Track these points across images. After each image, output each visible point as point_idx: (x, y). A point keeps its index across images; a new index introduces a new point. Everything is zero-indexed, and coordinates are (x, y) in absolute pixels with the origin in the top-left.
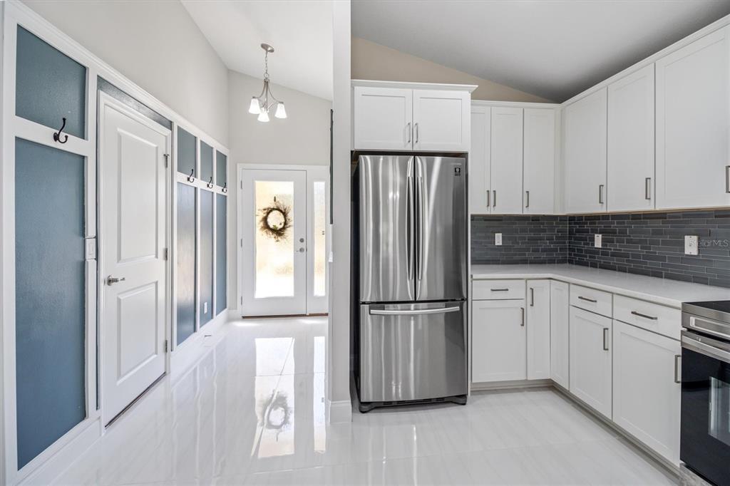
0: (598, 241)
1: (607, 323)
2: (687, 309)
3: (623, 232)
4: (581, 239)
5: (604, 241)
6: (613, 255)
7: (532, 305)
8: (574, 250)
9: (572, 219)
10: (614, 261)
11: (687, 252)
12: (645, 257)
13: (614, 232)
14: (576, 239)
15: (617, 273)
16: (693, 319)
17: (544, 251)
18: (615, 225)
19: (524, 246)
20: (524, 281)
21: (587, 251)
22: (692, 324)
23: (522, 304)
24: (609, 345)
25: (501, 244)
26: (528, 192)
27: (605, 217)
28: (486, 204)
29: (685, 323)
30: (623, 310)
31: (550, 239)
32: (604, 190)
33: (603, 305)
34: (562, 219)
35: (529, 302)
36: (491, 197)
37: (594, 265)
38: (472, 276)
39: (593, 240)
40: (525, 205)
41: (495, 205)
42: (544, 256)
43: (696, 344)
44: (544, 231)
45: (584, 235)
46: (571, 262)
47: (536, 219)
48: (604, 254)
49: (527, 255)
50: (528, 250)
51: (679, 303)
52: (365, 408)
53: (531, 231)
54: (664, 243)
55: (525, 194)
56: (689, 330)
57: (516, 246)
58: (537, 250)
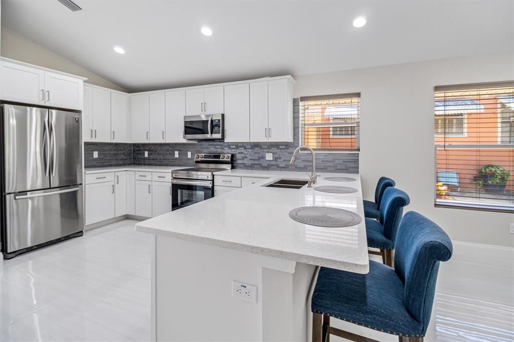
0: (146, 154)
1: (150, 183)
2: (172, 173)
3: (156, 151)
4: (139, 154)
5: (149, 154)
6: (152, 159)
7: (118, 183)
8: (135, 159)
9: (134, 145)
10: (152, 162)
11: (176, 157)
12: (164, 159)
13: (152, 150)
14: (136, 154)
15: (154, 166)
16: (174, 174)
17: (121, 160)
18: (153, 148)
19: (110, 158)
20: (113, 173)
21: (142, 159)
22: (174, 176)
23: (113, 183)
24: (151, 191)
25: (97, 157)
26: (114, 132)
27: (149, 144)
28: (90, 136)
29: (172, 177)
30: (155, 177)
31: (124, 154)
32: (148, 134)
33: (149, 177)
34: (130, 145)
35: (116, 182)
36: (93, 133)
37: (145, 165)
38: (85, 173)
39: (144, 154)
40: (112, 137)
41: (95, 137)
42: (121, 162)
43: (175, 181)
44: (121, 150)
45: (140, 152)
46: (134, 164)
47: (116, 144)
48: (149, 159)
49: (113, 162)
50: (113, 160)
51: (171, 171)
52: (10, 256)
53: (114, 150)
54: (170, 154)
55: (112, 133)
56: (174, 178)
57: (106, 158)
58: (118, 160)
